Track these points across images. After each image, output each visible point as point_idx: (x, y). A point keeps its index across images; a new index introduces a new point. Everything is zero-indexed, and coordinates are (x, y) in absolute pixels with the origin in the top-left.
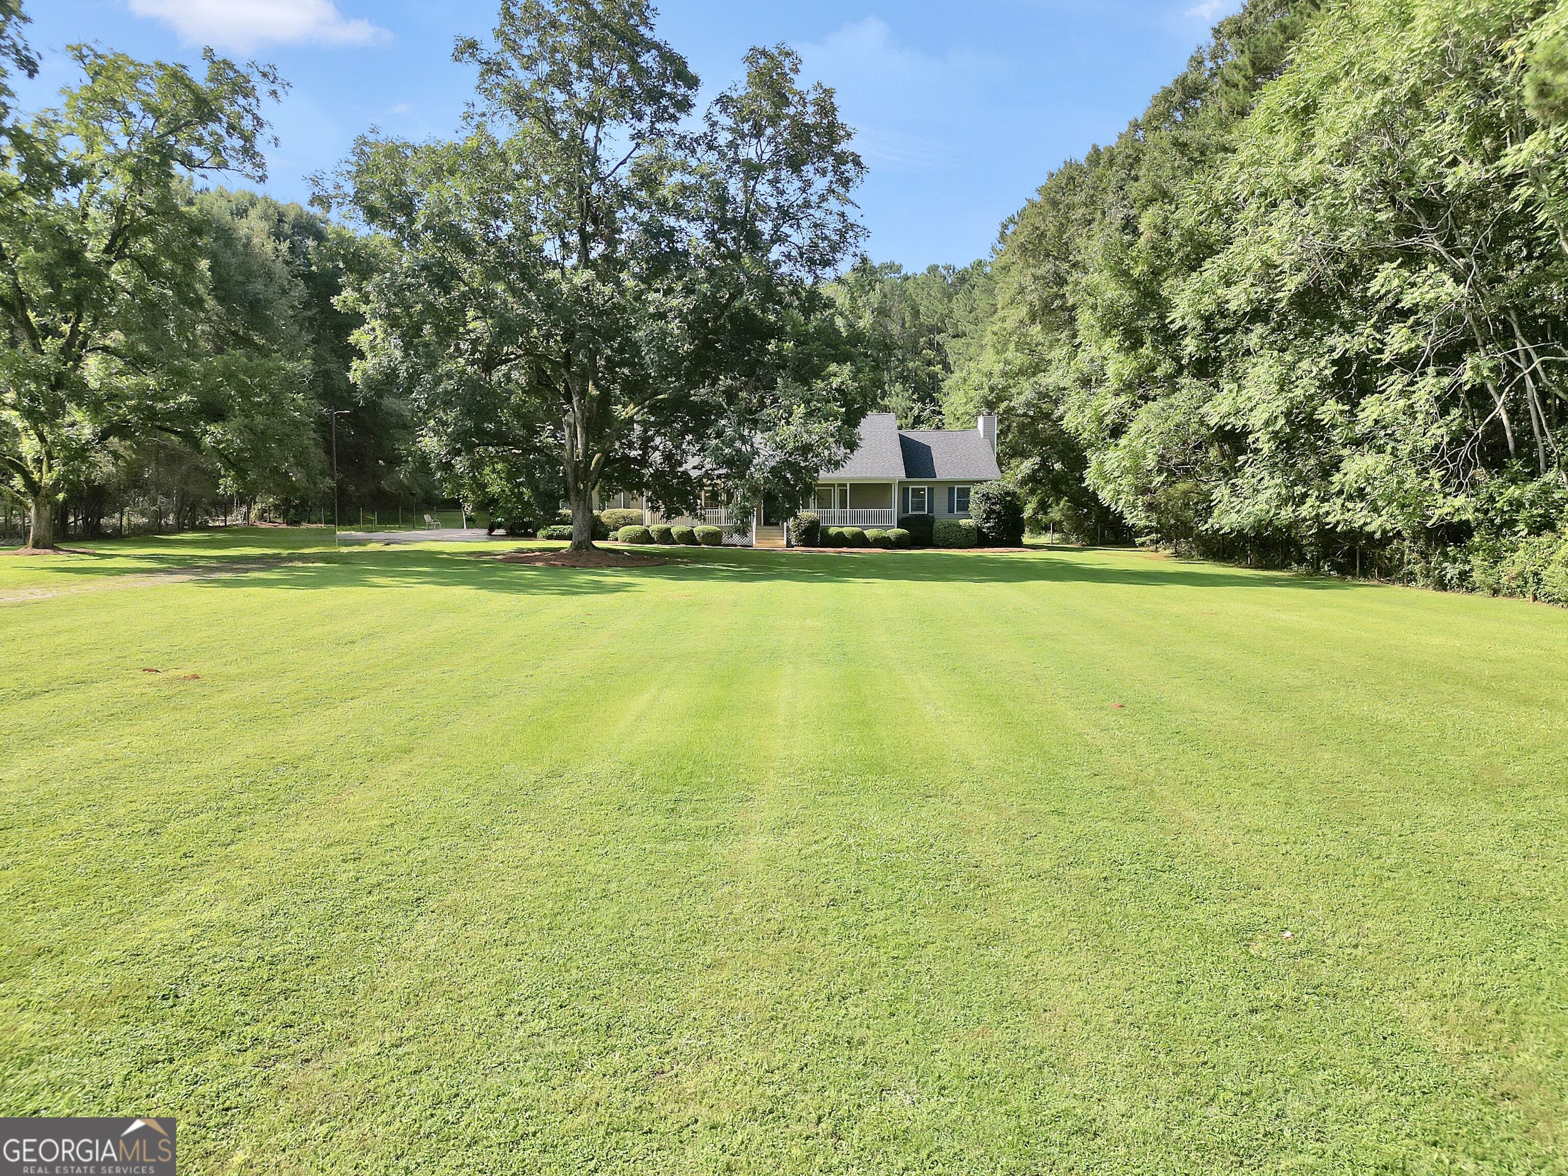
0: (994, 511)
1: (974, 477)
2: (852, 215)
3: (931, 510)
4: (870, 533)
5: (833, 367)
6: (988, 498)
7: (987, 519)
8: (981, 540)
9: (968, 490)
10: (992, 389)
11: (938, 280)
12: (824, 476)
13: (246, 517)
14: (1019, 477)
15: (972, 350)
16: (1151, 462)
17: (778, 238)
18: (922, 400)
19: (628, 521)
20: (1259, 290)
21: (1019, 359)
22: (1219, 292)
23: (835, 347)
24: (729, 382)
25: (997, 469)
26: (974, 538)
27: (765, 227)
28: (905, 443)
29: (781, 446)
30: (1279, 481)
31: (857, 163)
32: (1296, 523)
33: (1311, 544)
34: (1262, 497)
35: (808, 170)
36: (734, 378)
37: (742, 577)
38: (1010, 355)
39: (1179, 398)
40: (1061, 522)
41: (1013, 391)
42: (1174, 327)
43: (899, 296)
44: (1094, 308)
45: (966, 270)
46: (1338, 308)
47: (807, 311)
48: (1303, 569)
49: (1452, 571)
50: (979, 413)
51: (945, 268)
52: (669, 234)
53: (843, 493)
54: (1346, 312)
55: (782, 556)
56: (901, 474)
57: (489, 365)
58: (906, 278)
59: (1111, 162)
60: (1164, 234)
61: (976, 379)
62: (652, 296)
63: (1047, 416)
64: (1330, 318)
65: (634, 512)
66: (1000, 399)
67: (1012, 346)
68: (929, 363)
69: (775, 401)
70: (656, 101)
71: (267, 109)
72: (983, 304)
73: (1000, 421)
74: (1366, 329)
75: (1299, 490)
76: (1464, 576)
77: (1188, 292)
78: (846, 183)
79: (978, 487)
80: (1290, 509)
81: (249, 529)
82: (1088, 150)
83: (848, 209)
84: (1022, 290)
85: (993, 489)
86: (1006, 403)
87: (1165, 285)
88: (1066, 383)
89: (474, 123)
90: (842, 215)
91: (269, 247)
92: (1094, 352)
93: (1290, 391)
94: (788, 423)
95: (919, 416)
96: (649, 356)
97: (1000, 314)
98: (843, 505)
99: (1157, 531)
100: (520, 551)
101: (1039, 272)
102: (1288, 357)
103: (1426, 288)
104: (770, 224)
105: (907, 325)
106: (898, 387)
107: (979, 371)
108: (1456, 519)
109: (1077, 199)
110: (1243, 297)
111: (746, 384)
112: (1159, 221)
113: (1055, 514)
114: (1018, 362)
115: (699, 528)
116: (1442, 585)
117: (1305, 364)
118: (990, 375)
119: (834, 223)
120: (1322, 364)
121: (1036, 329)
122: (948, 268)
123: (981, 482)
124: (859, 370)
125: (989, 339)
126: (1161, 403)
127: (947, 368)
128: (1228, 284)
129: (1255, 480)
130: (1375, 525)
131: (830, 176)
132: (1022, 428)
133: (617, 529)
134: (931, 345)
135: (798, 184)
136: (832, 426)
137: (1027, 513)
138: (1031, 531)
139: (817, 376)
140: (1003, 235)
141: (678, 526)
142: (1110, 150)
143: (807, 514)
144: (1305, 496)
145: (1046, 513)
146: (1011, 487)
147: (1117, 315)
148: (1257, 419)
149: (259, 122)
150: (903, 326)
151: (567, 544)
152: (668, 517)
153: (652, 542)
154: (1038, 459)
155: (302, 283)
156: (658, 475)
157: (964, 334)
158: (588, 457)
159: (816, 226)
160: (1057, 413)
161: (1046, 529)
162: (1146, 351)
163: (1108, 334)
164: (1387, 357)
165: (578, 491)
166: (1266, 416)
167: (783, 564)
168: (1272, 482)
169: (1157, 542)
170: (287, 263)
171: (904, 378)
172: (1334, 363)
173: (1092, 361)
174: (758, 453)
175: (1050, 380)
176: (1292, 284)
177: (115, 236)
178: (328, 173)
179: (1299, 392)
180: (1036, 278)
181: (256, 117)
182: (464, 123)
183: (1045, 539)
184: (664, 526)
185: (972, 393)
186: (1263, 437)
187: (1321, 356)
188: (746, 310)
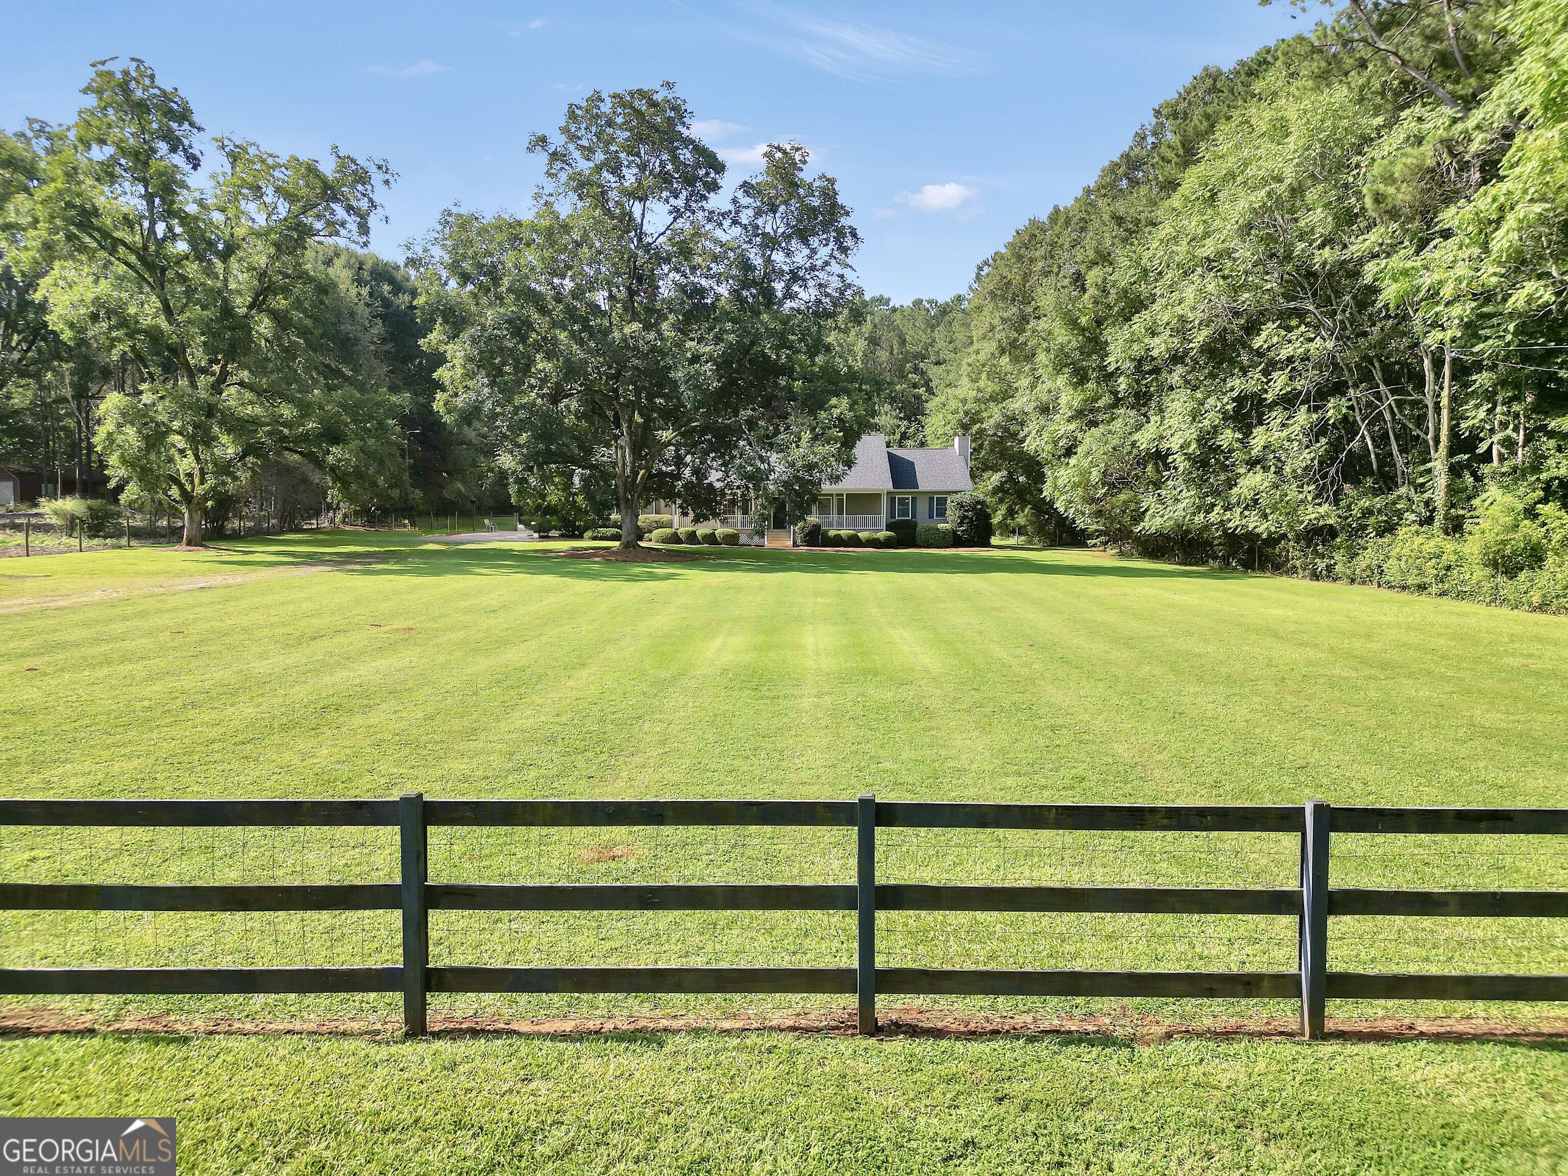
0: (965, 517)
1: (950, 489)
2: (850, 276)
3: (914, 516)
4: (863, 535)
5: (834, 401)
6: (963, 506)
7: (961, 524)
8: (957, 541)
9: (946, 499)
10: (966, 413)
11: (923, 312)
12: (827, 487)
13: (332, 521)
14: (990, 488)
15: (951, 376)
16: (1095, 476)
17: (789, 295)
18: (908, 418)
19: (660, 525)
20: (1176, 340)
21: (990, 387)
22: (1146, 341)
23: (836, 384)
24: (750, 412)
25: (970, 482)
26: (950, 539)
27: (779, 286)
28: (893, 460)
29: (792, 465)
30: (1192, 493)
31: (854, 235)
32: (1207, 527)
33: (1220, 544)
34: (1181, 506)
35: (814, 242)
36: (754, 410)
37: (761, 570)
38: (981, 384)
39: (1117, 425)
40: (1025, 526)
41: (985, 415)
42: (1111, 369)
43: (888, 326)
44: (1048, 350)
45: (947, 304)
46: (1239, 355)
47: (812, 353)
48: (1216, 565)
49: (1321, 565)
50: (956, 434)
51: (928, 302)
52: (700, 292)
53: (840, 502)
54: (1245, 358)
55: (791, 554)
56: (889, 486)
57: (556, 397)
58: (894, 310)
59: (1067, 222)
60: (1104, 291)
61: (953, 404)
62: (689, 344)
63: (1014, 436)
64: (1232, 362)
65: (665, 517)
66: (974, 422)
67: (984, 376)
68: (915, 386)
69: (788, 428)
70: (692, 185)
71: (380, 194)
72: (960, 336)
73: (973, 441)
74: (1256, 374)
75: (1209, 500)
76: (1329, 568)
77: (1120, 342)
78: (844, 250)
79: (954, 496)
80: (1202, 515)
81: (335, 531)
82: (1051, 209)
83: (847, 272)
84: (992, 328)
85: (966, 499)
86: (978, 426)
87: (1105, 333)
88: (1029, 408)
89: (542, 202)
90: (841, 276)
91: (353, 292)
92: (1049, 384)
93: (1200, 422)
94: (798, 446)
95: (905, 433)
96: (687, 394)
97: (975, 346)
98: (840, 512)
99: (1105, 533)
100: (574, 549)
101: (1005, 315)
102: (1199, 395)
103: (1298, 344)
104: (783, 284)
105: (895, 352)
106: (887, 407)
107: (955, 397)
108: (1321, 523)
109: (1037, 254)
110: (1163, 347)
111: (763, 414)
112: (1100, 281)
113: (1021, 519)
114: (990, 390)
115: (721, 531)
116: (1316, 576)
117: (1211, 401)
118: (964, 401)
119: (835, 283)
120: (1225, 401)
121: (1005, 360)
122: (930, 302)
123: (956, 492)
124: (855, 403)
125: (965, 368)
126: (1102, 428)
127: (930, 391)
128: (1153, 334)
129: (1174, 492)
130: (1263, 528)
131: (832, 244)
132: (993, 444)
133: (650, 532)
134: (916, 370)
135: (806, 252)
136: (833, 448)
137: (996, 520)
138: (1001, 534)
139: (821, 407)
140: (978, 277)
141: (702, 530)
142: (1067, 211)
143: (813, 519)
144: (1213, 505)
145: (1013, 519)
146: (981, 497)
147: (1067, 356)
148: (1175, 443)
149: (373, 205)
150: (891, 353)
151: (617, 544)
152: (696, 520)
153: (682, 543)
154: (1005, 473)
155: (380, 322)
156: (688, 486)
157: (945, 361)
158: (635, 473)
159: (820, 285)
160: (1022, 434)
161: (1014, 532)
162: (1091, 385)
163: (1059, 372)
164: (1270, 397)
165: (627, 500)
166: (1181, 441)
167: (793, 560)
168: (1189, 494)
169: (1106, 543)
170: (368, 305)
171: (892, 398)
172: (1234, 400)
173: (1050, 391)
174: (774, 471)
175: (1016, 405)
176: (1201, 337)
177: (257, 295)
178: (419, 239)
179: (1206, 422)
180: (1004, 320)
181: (371, 200)
182: (535, 202)
183: (1013, 541)
184: (690, 529)
185: (950, 417)
186: (1179, 458)
187: (1225, 394)
188: (764, 355)
